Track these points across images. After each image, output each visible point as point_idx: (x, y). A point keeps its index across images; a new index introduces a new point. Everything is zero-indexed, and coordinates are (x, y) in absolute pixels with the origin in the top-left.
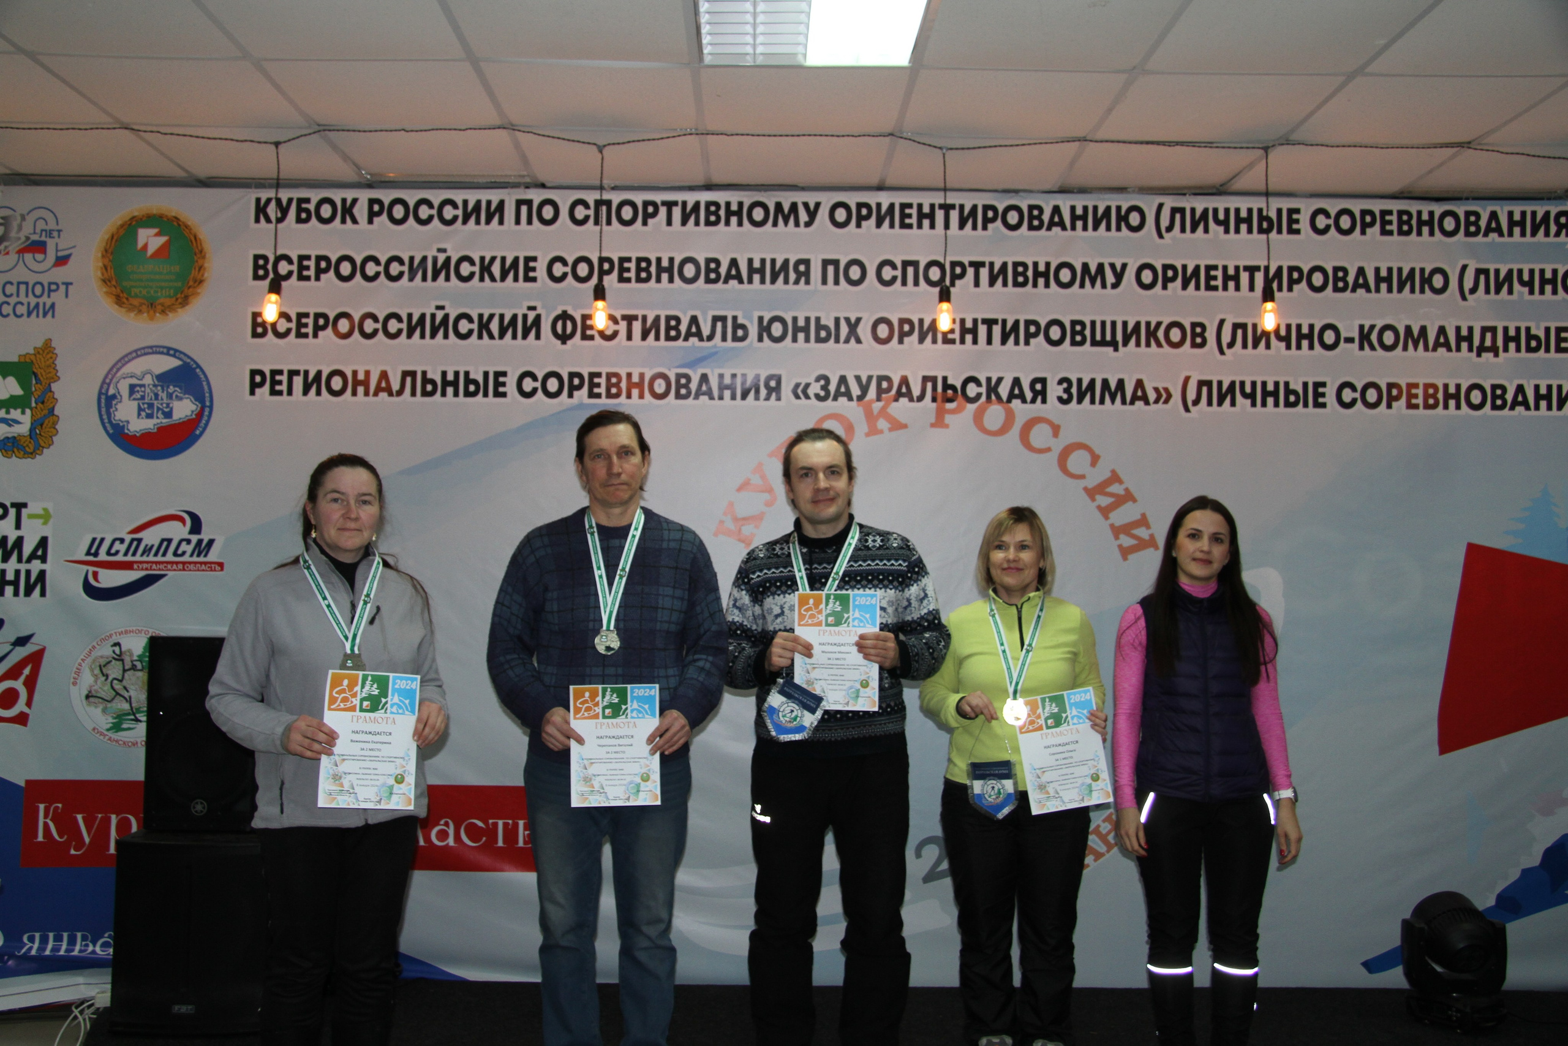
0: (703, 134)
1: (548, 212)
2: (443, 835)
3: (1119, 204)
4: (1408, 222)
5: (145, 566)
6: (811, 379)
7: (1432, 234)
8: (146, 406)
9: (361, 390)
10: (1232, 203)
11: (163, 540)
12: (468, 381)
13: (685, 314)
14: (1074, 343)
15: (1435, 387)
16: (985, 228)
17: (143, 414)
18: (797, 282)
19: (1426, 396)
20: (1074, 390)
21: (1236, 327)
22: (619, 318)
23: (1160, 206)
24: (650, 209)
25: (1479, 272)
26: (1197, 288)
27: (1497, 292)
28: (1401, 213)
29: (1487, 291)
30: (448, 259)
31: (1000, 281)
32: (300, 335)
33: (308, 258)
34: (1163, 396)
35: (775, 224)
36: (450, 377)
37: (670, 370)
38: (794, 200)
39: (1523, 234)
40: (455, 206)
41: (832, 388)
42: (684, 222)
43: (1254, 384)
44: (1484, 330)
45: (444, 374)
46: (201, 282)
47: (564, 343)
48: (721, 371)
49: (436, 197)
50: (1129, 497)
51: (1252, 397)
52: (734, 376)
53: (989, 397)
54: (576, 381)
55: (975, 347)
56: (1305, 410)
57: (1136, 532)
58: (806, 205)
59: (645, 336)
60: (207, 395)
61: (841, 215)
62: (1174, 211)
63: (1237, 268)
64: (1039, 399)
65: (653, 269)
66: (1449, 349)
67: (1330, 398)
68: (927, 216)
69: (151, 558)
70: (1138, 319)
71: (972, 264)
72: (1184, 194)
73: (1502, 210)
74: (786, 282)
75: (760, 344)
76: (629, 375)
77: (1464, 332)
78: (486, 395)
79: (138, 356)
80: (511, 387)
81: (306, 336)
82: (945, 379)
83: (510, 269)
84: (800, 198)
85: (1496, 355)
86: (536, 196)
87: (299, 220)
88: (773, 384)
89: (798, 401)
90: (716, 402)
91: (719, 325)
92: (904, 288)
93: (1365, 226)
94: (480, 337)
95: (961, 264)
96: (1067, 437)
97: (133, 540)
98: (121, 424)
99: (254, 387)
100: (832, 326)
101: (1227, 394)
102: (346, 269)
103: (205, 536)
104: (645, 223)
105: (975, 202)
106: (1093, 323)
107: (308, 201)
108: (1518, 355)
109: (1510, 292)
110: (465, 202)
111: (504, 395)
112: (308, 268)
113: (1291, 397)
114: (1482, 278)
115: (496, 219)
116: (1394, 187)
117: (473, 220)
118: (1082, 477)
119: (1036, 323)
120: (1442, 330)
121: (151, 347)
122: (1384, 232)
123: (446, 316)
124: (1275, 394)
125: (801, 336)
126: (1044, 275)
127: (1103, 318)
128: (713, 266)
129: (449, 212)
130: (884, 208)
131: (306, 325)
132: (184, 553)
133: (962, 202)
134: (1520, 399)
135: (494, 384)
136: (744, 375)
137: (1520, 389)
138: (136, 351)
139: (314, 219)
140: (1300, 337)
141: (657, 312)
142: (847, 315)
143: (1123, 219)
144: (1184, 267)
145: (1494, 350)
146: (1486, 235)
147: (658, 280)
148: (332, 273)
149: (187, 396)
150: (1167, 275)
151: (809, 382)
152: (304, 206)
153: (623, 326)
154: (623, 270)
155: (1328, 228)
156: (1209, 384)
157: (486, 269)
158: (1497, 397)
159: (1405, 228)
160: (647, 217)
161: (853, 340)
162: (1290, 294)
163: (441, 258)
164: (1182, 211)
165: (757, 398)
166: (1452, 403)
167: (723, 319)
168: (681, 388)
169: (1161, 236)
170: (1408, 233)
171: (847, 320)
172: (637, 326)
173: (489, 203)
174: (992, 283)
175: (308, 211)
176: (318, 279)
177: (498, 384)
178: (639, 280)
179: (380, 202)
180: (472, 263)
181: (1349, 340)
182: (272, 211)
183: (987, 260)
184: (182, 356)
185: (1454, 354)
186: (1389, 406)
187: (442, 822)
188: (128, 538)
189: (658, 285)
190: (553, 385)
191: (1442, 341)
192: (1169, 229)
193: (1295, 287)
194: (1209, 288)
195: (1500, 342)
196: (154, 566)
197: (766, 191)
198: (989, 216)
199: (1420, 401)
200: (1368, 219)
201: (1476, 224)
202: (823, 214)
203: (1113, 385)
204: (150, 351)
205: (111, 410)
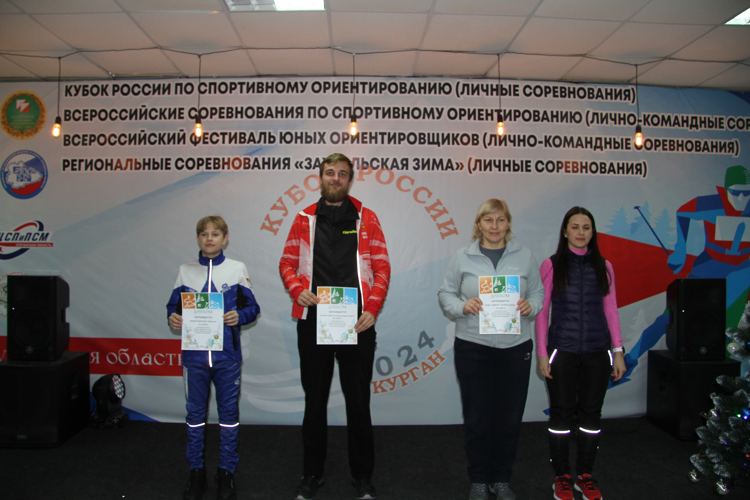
0: (245, 49)
1: (189, 89)
2: (147, 360)
3: (440, 82)
4: (565, 92)
5: (21, 245)
6: (303, 160)
7: (574, 97)
8: (20, 176)
9: (109, 167)
10: (490, 82)
11: (28, 234)
12: (155, 163)
13: (248, 131)
14: (420, 143)
15: (577, 163)
16: (381, 92)
17: (19, 179)
18: (297, 117)
19: (573, 167)
20: (420, 164)
21: (492, 136)
22: (219, 134)
23: (458, 83)
24: (233, 86)
25: (594, 114)
26: (475, 119)
27: (602, 122)
28: (561, 88)
29: (598, 122)
30: (146, 110)
31: (387, 116)
32: (84, 144)
33: (87, 111)
34: (460, 166)
35: (288, 92)
36: (147, 161)
37: (241, 156)
38: (296, 81)
39: (611, 98)
40: (149, 87)
41: (313, 163)
42: (248, 91)
43: (500, 161)
44: (597, 139)
45: (144, 160)
46: (42, 122)
47: (195, 145)
48: (263, 156)
49: (142, 83)
50: (445, 211)
51: (499, 167)
52: (269, 159)
53: (382, 167)
54: (201, 162)
55: (376, 145)
56: (522, 173)
57: (448, 226)
58: (301, 83)
59: (230, 142)
60: (45, 171)
61: (317, 87)
62: (464, 85)
63: (492, 111)
64: (405, 167)
65: (234, 112)
66: (583, 147)
67: (533, 167)
68: (355, 87)
69: (23, 241)
70: (449, 132)
71: (375, 108)
72: (469, 78)
73: (603, 87)
74: (292, 117)
75: (281, 145)
76: (223, 159)
77: (589, 140)
78: (162, 169)
79: (17, 155)
80: (172, 165)
81: (86, 144)
82: (363, 159)
83: (172, 114)
84: (299, 80)
85: (602, 150)
86: (184, 82)
87: (84, 95)
88: (286, 162)
89: (297, 170)
90: (262, 170)
91: (263, 136)
92: (345, 119)
93: (546, 93)
94: (160, 143)
95: (370, 108)
96: (417, 185)
97: (16, 234)
98: (10, 184)
99: (65, 167)
100: (313, 137)
101: (488, 165)
102: (103, 115)
103: (45, 232)
104: (231, 92)
105: (376, 81)
106: (429, 134)
107: (87, 86)
108: (610, 150)
109: (607, 123)
110: (154, 85)
111: (169, 168)
112: (87, 115)
113: (516, 167)
114: (595, 117)
115: (167, 92)
116: (558, 77)
117: (157, 93)
118: (424, 202)
119: (403, 134)
120: (579, 139)
121: (22, 151)
122: (555, 96)
123: (145, 135)
124: (509, 166)
125: (299, 141)
126: (406, 113)
127: (433, 132)
128: (260, 110)
129: (147, 90)
130: (336, 84)
131: (86, 140)
132: (36, 239)
133: (370, 81)
134: (612, 170)
135: (166, 164)
136: (274, 159)
137: (612, 164)
138: (16, 153)
139: (90, 95)
140: (520, 140)
141: (236, 131)
142: (319, 131)
143: (442, 88)
144: (469, 110)
145: (601, 147)
146: (597, 98)
147: (236, 117)
148: (97, 117)
149: (37, 171)
150: (462, 113)
151: (302, 160)
152: (86, 88)
153: (221, 137)
154: (221, 113)
155: (531, 94)
156: (480, 161)
157: (162, 114)
158: (602, 168)
159: (563, 94)
160: (232, 89)
161: (322, 142)
162: (515, 122)
163: (143, 109)
164: (468, 85)
165: (279, 168)
166: (584, 170)
167: (265, 134)
168: (247, 165)
169: (458, 96)
170: (565, 96)
171: (319, 133)
172: (227, 137)
173: (164, 85)
174: (384, 116)
175: (87, 91)
176: (91, 120)
177: (167, 164)
178: (228, 117)
179: (117, 86)
180: (156, 111)
181: (541, 142)
182: (73, 91)
183: (382, 106)
184: (35, 154)
185: (585, 149)
186: (558, 171)
187: (146, 354)
188: (14, 233)
189: (236, 119)
190: (190, 164)
191: (579, 144)
192: (462, 93)
193: (517, 119)
194: (480, 119)
195: (603, 145)
196: (24, 245)
197: (284, 77)
198: (383, 87)
199: (570, 169)
200: (548, 90)
201: (592, 93)
202: (309, 87)
203: (438, 162)
204: (21, 152)
205: (6, 178)
